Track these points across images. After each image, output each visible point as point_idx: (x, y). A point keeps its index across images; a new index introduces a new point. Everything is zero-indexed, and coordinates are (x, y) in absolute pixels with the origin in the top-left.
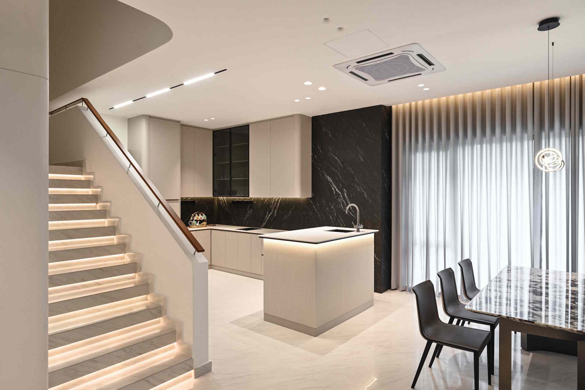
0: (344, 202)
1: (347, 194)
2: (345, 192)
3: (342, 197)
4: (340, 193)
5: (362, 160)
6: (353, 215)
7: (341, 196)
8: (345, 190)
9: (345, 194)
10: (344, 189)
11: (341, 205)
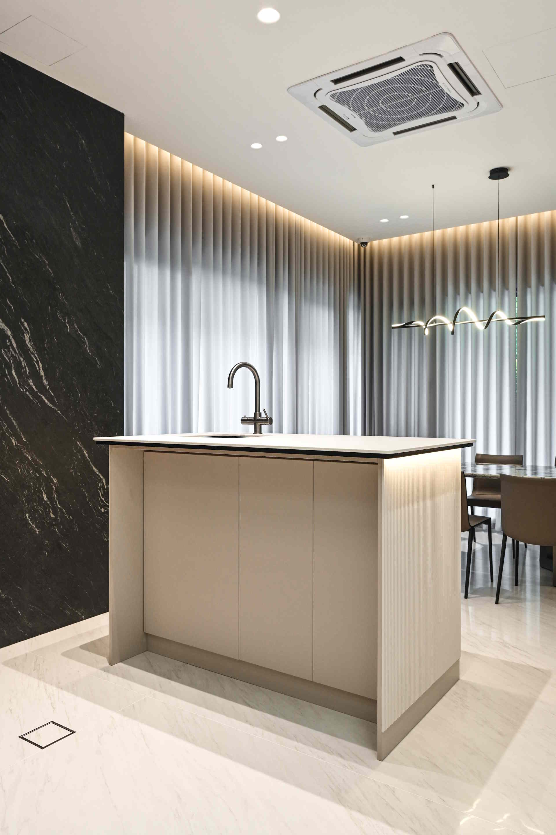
0: (24, 364)
1: (33, 339)
2: (25, 328)
3: (15, 345)
4: (9, 333)
5: (78, 243)
6: (50, 405)
7: (13, 341)
8: (26, 325)
9: (27, 337)
10: (22, 320)
11: (13, 372)
